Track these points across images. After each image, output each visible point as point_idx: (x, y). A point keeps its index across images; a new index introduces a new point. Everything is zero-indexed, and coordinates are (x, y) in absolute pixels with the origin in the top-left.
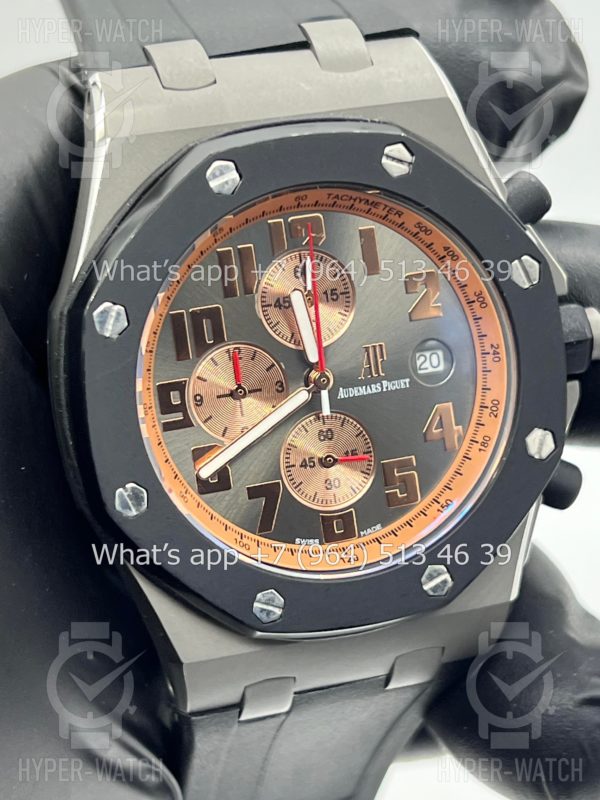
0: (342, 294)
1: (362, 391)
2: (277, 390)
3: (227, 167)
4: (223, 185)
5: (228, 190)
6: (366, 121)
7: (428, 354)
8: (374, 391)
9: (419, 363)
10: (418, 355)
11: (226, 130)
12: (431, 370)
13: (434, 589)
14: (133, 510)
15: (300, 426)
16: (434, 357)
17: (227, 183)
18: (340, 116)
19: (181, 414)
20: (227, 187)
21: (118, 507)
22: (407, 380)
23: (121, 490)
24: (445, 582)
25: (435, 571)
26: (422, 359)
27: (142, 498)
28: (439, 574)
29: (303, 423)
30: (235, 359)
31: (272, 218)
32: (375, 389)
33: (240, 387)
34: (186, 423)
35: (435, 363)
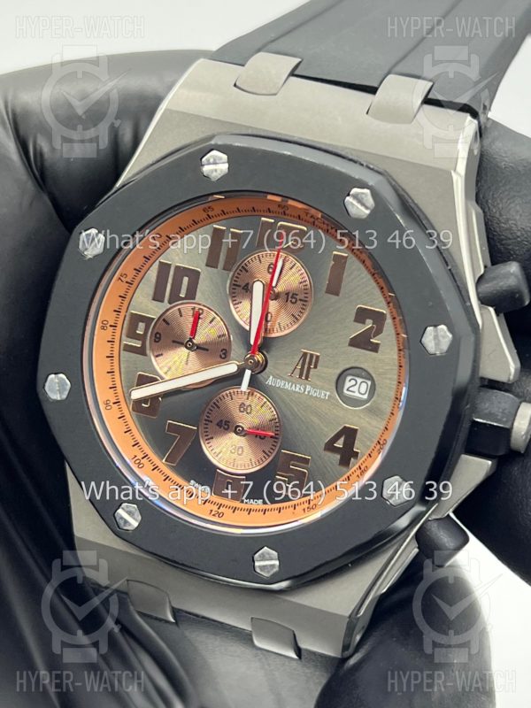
0: (301, 300)
1: (288, 386)
2: (221, 357)
3: (221, 159)
4: (212, 171)
5: (215, 176)
6: (362, 165)
7: (359, 380)
8: (297, 389)
9: (348, 384)
10: (349, 378)
11: (250, 132)
12: (357, 394)
13: (263, 568)
14: (58, 396)
15: (228, 392)
16: (364, 386)
17: (216, 170)
18: (343, 153)
19: (140, 342)
20: (214, 174)
21: (47, 388)
22: (328, 393)
23: (53, 376)
24: (273, 566)
25: (269, 554)
26: (353, 382)
27: (65, 389)
28: (272, 559)
29: (231, 391)
30: (197, 317)
31: (265, 217)
32: (298, 388)
33: (191, 340)
34: (141, 351)
35: (363, 390)
